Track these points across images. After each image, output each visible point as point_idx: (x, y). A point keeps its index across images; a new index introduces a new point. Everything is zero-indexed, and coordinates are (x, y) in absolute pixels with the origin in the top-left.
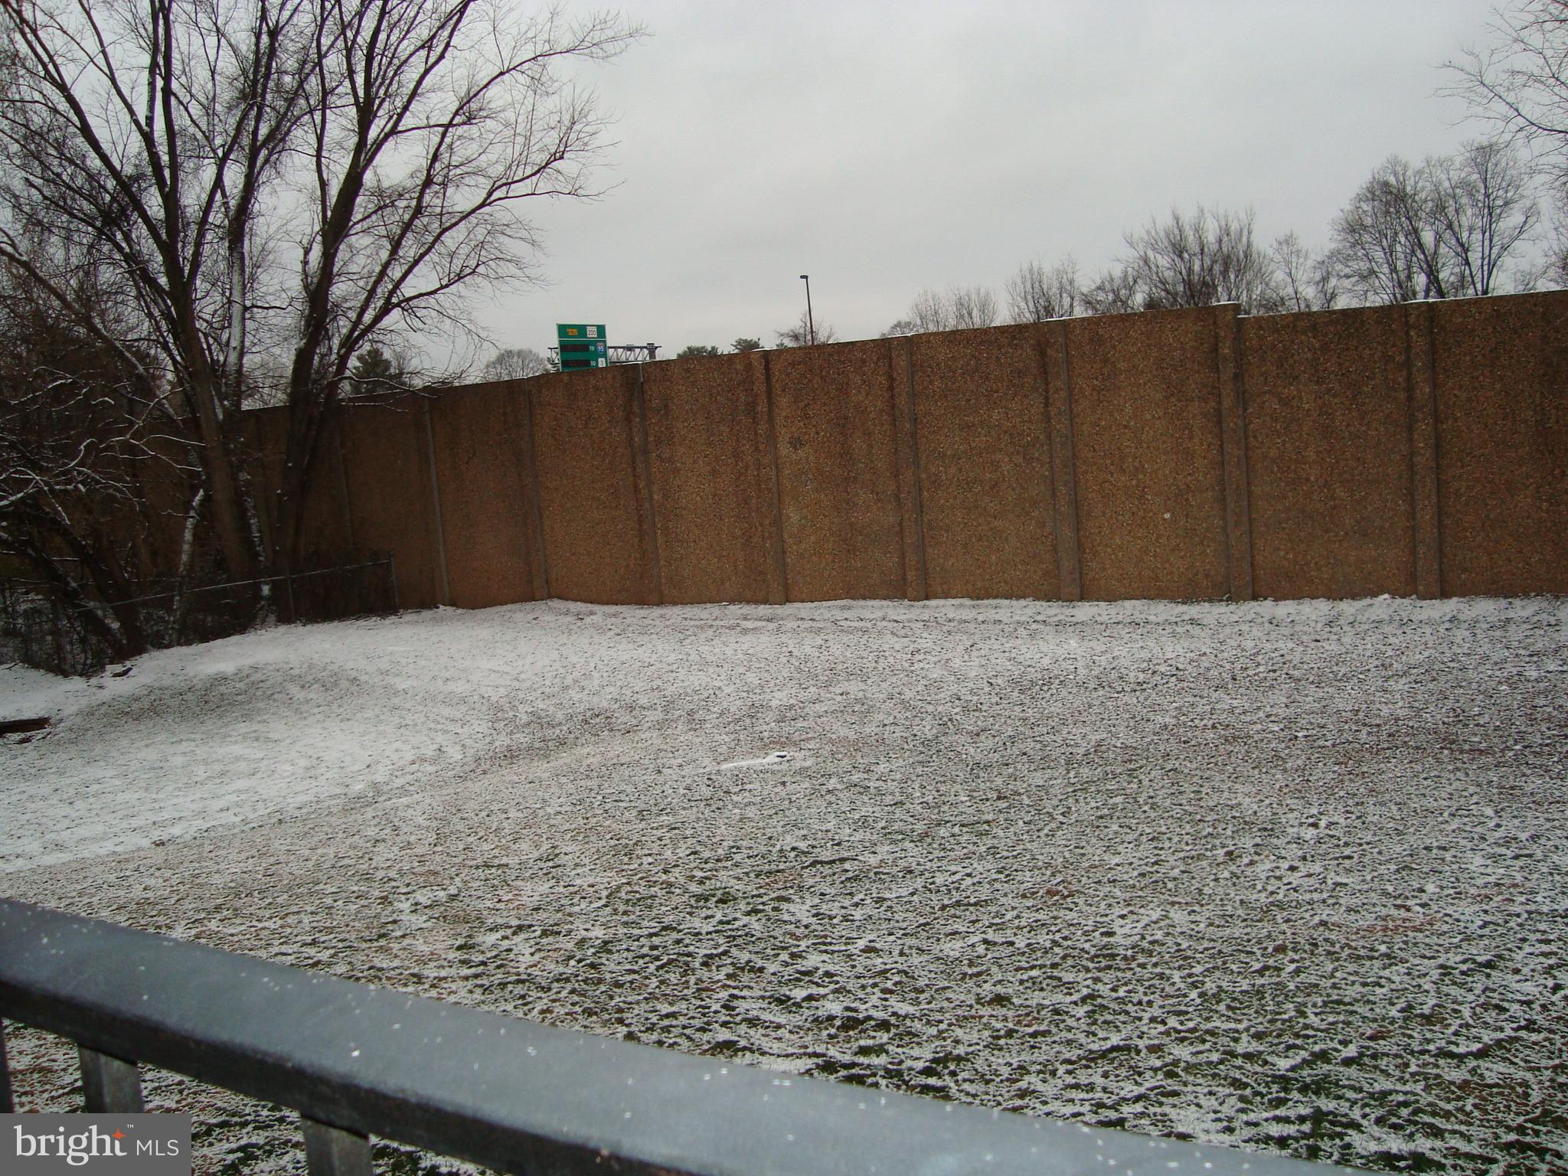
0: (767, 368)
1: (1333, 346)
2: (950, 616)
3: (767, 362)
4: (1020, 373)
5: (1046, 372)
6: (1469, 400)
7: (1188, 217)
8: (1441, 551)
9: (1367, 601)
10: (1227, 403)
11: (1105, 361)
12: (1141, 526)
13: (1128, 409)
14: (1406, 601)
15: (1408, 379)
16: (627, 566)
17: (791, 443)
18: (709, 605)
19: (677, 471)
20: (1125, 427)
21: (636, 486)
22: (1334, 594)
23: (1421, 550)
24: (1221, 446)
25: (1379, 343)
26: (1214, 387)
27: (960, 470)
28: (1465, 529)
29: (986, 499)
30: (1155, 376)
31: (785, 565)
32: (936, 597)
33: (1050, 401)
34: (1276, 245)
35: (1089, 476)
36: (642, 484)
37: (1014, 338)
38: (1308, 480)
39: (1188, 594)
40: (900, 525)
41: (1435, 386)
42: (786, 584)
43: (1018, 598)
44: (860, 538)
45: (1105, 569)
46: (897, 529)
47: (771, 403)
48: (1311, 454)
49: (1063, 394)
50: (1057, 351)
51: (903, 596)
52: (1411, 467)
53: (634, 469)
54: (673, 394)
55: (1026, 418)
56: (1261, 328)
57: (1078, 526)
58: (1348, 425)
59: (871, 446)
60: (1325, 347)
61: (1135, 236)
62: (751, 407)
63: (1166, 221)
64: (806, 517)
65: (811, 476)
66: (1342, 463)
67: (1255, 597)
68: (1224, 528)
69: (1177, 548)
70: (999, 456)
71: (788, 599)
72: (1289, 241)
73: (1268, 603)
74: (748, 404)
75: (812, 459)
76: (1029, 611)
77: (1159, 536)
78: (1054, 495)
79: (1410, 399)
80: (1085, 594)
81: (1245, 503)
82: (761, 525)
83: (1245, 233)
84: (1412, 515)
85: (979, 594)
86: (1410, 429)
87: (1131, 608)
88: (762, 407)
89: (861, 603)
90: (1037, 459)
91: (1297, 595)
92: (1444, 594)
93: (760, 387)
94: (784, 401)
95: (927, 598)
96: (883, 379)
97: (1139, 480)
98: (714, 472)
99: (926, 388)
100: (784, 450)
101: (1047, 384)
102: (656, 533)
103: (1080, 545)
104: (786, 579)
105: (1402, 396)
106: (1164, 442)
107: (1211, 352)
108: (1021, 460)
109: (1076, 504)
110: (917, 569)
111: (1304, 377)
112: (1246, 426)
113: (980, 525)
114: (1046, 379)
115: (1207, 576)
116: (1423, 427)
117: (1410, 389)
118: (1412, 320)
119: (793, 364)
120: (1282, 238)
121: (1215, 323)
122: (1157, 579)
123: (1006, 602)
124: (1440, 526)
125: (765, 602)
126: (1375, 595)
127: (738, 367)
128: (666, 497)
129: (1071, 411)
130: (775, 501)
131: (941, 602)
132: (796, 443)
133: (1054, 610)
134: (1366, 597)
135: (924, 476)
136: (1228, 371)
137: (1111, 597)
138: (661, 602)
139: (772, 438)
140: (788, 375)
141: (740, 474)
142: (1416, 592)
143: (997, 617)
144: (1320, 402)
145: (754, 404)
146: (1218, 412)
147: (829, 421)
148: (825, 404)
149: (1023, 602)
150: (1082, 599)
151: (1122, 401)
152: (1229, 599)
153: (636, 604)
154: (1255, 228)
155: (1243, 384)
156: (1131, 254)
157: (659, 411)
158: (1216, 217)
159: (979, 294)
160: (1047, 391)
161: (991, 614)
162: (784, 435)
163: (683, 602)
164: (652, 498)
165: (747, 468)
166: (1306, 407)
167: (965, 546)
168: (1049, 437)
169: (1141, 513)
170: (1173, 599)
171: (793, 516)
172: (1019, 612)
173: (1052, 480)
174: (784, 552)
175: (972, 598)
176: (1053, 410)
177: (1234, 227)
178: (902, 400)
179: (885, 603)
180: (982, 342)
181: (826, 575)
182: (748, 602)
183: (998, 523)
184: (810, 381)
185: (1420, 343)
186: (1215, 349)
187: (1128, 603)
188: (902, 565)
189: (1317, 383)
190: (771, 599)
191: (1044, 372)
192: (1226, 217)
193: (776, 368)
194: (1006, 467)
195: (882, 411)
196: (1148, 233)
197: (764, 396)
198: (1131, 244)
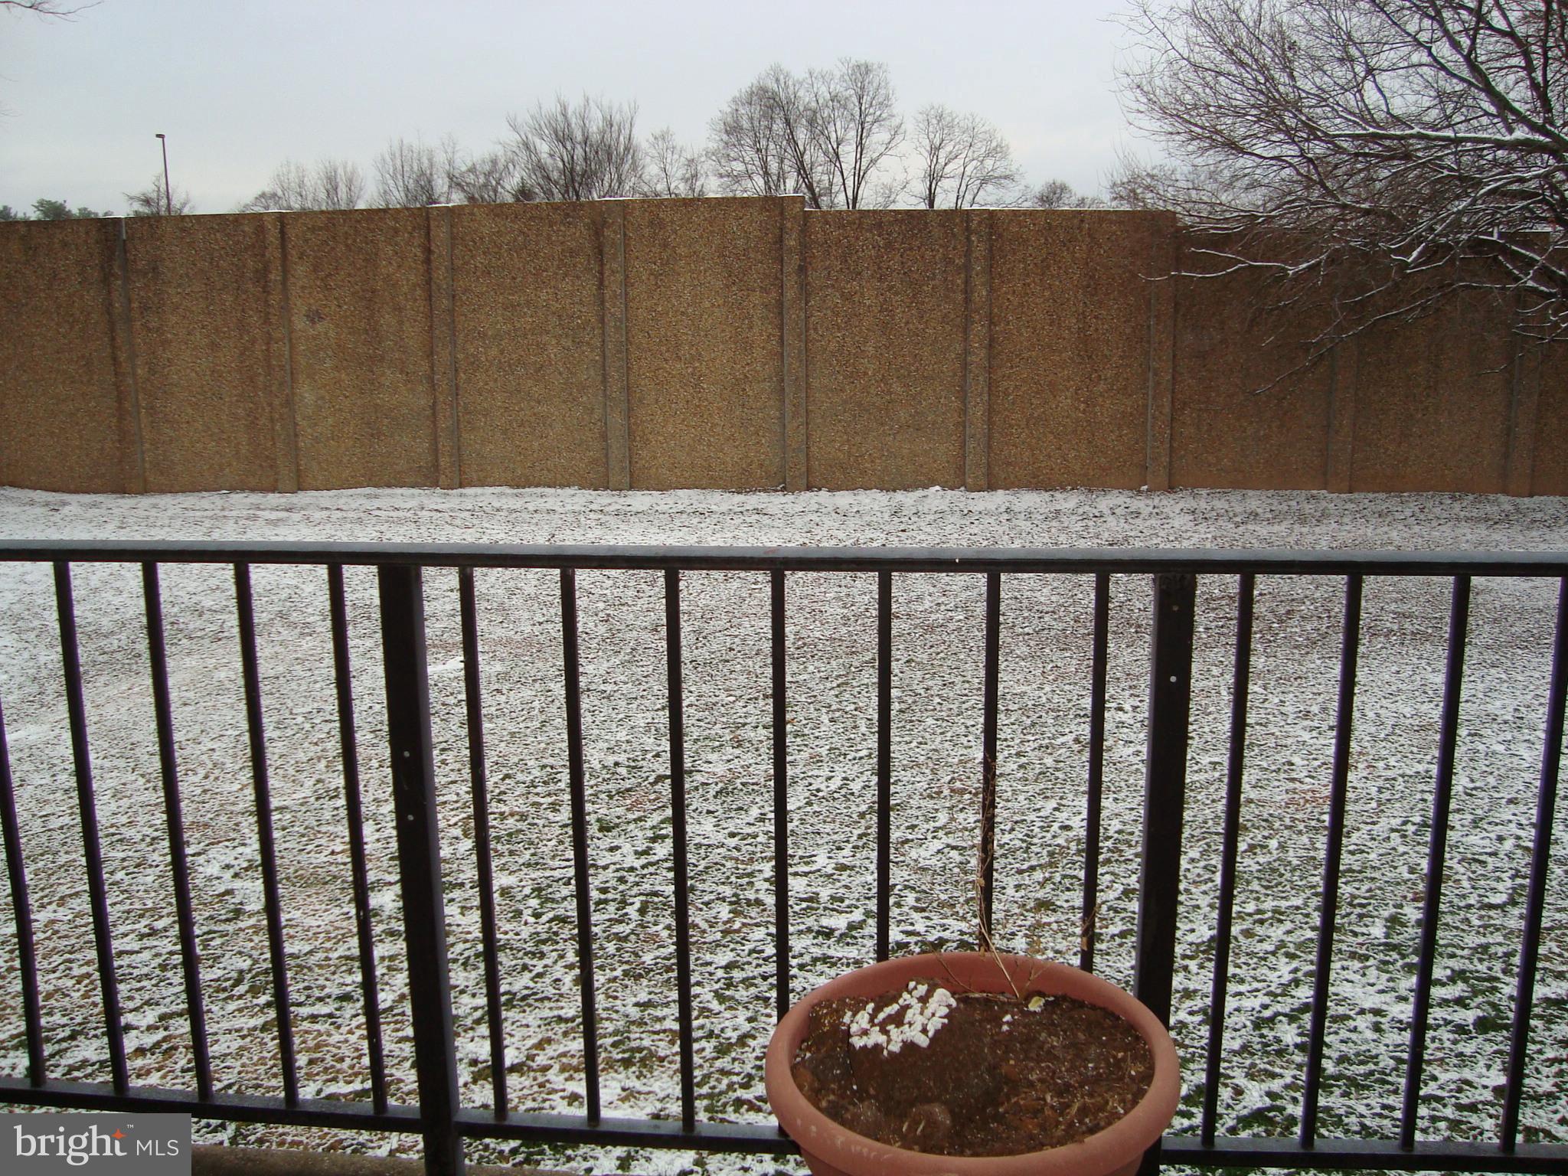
0: (282, 232)
1: (897, 245)
2: (497, 505)
3: (283, 226)
4: (573, 253)
5: (601, 252)
6: (1021, 305)
7: (574, 105)
8: (990, 447)
9: (920, 493)
10: (790, 294)
11: (665, 245)
12: (695, 415)
13: (687, 296)
14: (956, 492)
15: (966, 282)
16: (102, 449)
17: (308, 316)
18: (204, 494)
19: (165, 343)
20: (683, 313)
21: (115, 359)
22: (889, 484)
23: (971, 445)
24: (781, 338)
25: (941, 246)
26: (777, 278)
27: (502, 352)
28: (1012, 427)
29: (530, 383)
30: (716, 264)
31: (297, 449)
32: (471, 485)
33: (606, 283)
34: (652, 139)
35: (643, 363)
36: (122, 356)
37: (568, 215)
38: (865, 374)
39: (742, 483)
40: (433, 407)
41: (991, 290)
42: (298, 470)
43: (562, 486)
44: (386, 421)
45: (655, 458)
46: (428, 412)
47: (285, 271)
48: (870, 349)
49: (620, 277)
50: (615, 232)
51: (435, 484)
52: (965, 366)
53: (113, 339)
54: (164, 255)
55: (576, 299)
56: (827, 223)
57: (629, 413)
58: (907, 323)
59: (401, 323)
60: (889, 245)
61: (519, 120)
62: (262, 275)
63: (551, 107)
64: (323, 398)
65: (330, 353)
66: (900, 360)
67: (809, 488)
68: (782, 417)
69: (732, 437)
70: (545, 338)
71: (300, 487)
72: (663, 137)
73: (824, 493)
74: (257, 271)
75: (332, 334)
76: (582, 501)
77: (714, 425)
78: (604, 381)
79: (967, 300)
80: (634, 484)
81: (804, 395)
82: (270, 405)
83: (628, 126)
84: (964, 411)
85: (520, 482)
86: (965, 331)
87: (685, 497)
88: (275, 276)
89: (388, 491)
90: (588, 343)
91: (851, 487)
92: (991, 487)
93: (273, 253)
94: (301, 270)
95: (461, 486)
96: (418, 252)
97: (695, 368)
98: (214, 346)
99: (467, 263)
100: (300, 323)
101: (602, 265)
102: (139, 413)
103: (631, 434)
104: (298, 465)
105: (960, 297)
106: (723, 331)
107: (775, 243)
108: (570, 343)
109: (628, 389)
110: (451, 456)
111: (867, 274)
112: (807, 318)
113: (522, 409)
114: (602, 260)
115: (761, 466)
116: (979, 329)
117: (967, 291)
118: (974, 225)
119: (313, 230)
120: (658, 133)
121: (782, 214)
122: (709, 468)
123: (551, 491)
124: (990, 422)
125: (274, 489)
126: (926, 487)
127: (247, 229)
128: (152, 371)
129: (627, 294)
130: (288, 378)
131: (479, 490)
132: (314, 317)
133: (604, 499)
134: (917, 488)
135: (460, 356)
136: (792, 263)
137: (663, 487)
138: (145, 490)
139: (286, 309)
140: (306, 241)
141: (246, 349)
142: (964, 484)
143: (549, 506)
144: (881, 298)
145: (266, 270)
146: (780, 304)
147: (353, 294)
148: (349, 275)
149: (569, 491)
150: (631, 488)
151: (680, 287)
152: (784, 489)
153: (113, 492)
154: (637, 122)
155: (806, 276)
156: (513, 138)
157: (146, 274)
158: (600, 107)
159: (345, 168)
160: (601, 273)
161: (539, 503)
162: (300, 307)
163: (171, 490)
164: (134, 374)
165: (253, 342)
166: (868, 302)
167: (505, 432)
168: (602, 321)
169: (696, 401)
170: (725, 488)
171: (307, 395)
172: (568, 500)
173: (604, 366)
174: (296, 435)
175: (511, 486)
176: (608, 293)
177: (617, 118)
178: (440, 274)
179: (416, 491)
180: (532, 218)
181: (345, 461)
182: (253, 490)
183: (542, 409)
184: (333, 249)
185: (980, 249)
186: (780, 240)
187: (682, 493)
188: (435, 451)
189: (880, 280)
190: (280, 486)
191: (600, 252)
192: (610, 108)
193: (292, 233)
194: (553, 351)
195: (415, 285)
196: (532, 117)
197: (278, 263)
198: (515, 128)
